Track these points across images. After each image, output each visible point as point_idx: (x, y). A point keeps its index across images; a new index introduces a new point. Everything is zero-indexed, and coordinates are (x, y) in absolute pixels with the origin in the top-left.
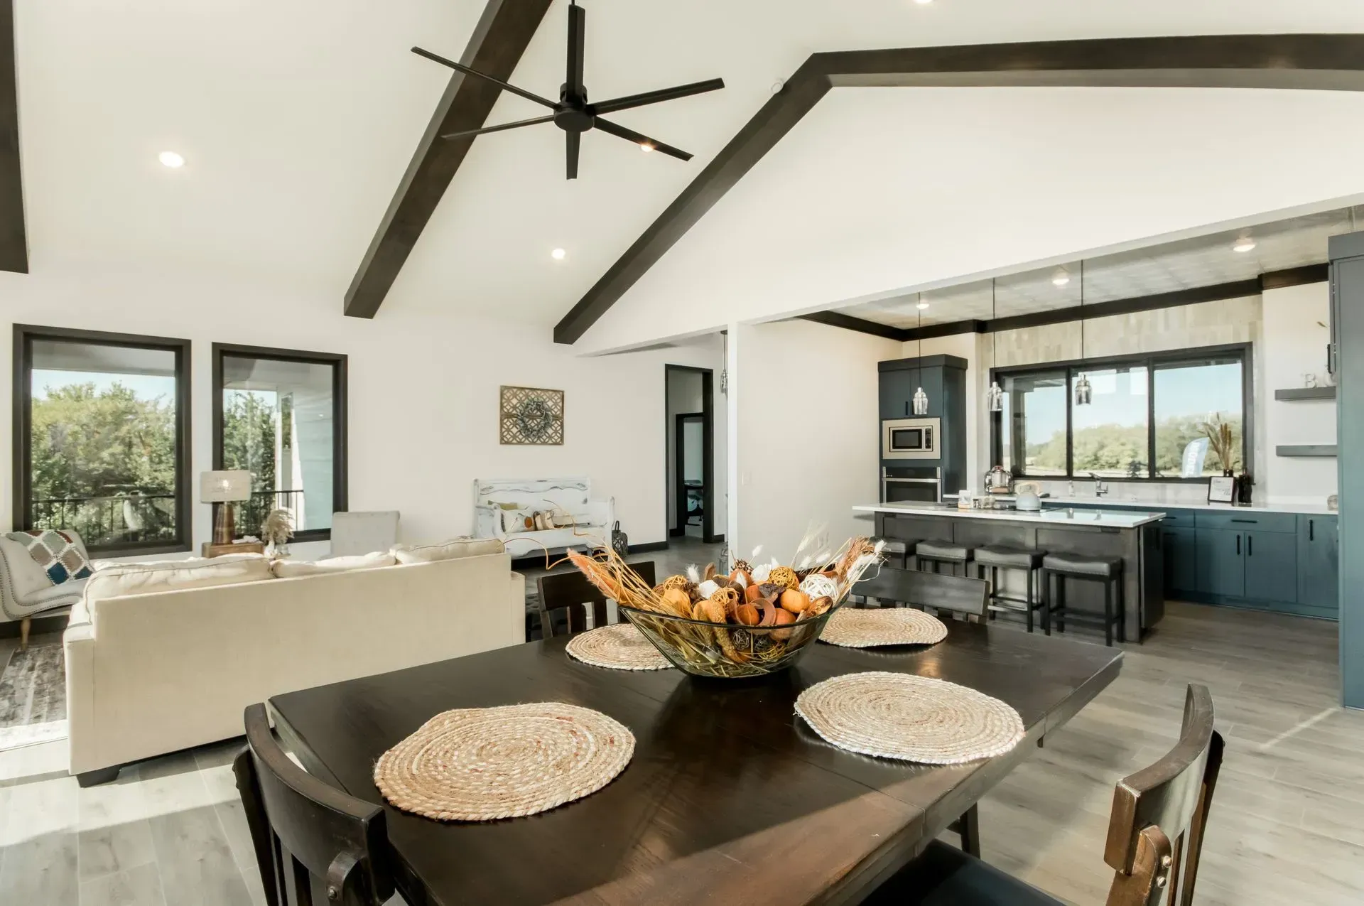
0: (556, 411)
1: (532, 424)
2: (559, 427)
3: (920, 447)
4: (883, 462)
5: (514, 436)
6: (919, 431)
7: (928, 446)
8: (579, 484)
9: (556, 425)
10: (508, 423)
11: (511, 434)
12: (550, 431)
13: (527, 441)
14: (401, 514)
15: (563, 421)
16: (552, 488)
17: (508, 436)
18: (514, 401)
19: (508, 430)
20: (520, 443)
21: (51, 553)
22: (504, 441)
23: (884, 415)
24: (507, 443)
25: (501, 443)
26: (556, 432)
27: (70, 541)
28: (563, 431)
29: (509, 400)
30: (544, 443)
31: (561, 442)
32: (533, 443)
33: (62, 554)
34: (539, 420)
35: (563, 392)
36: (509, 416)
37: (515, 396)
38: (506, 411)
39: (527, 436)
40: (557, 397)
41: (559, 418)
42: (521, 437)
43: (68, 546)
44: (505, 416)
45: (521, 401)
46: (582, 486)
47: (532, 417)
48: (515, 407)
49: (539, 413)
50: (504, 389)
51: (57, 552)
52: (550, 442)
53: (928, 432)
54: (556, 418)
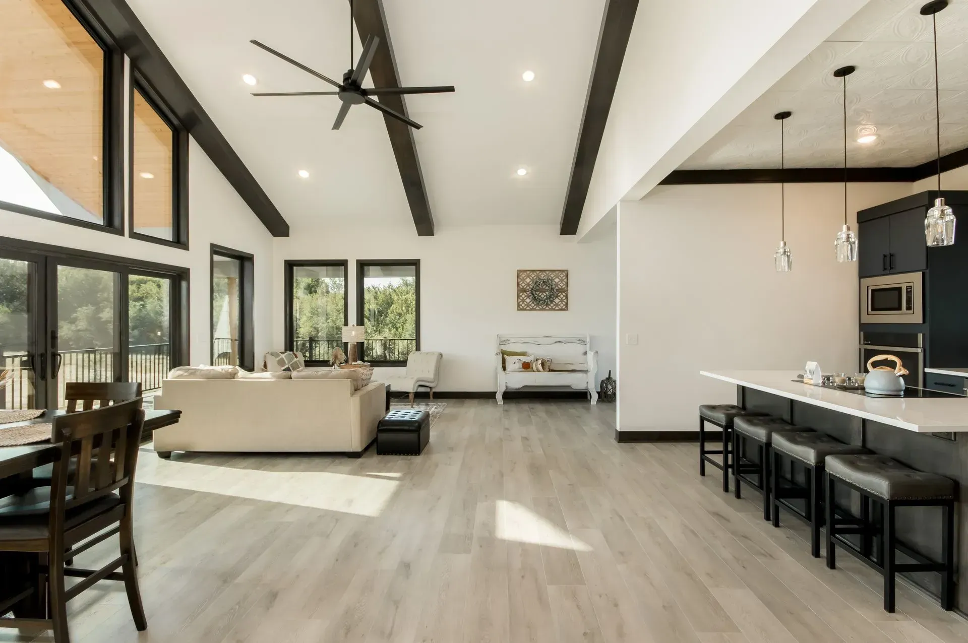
0: (562, 285)
1: (543, 296)
2: (565, 297)
3: (900, 308)
4: (862, 327)
5: (528, 305)
6: (899, 290)
7: (909, 308)
8: (579, 340)
9: (562, 296)
10: (523, 296)
11: (525, 303)
12: (557, 301)
13: (538, 308)
14: (443, 354)
15: (567, 293)
16: (556, 342)
17: (523, 305)
18: (528, 280)
19: (523, 301)
20: (532, 309)
21: (287, 362)
22: (519, 308)
23: (864, 272)
24: (521, 310)
25: (518, 310)
26: (562, 301)
27: (297, 357)
28: (567, 300)
29: (524, 280)
30: (552, 309)
31: (566, 308)
32: (543, 309)
33: (291, 363)
34: (547, 293)
35: (567, 271)
36: (524, 290)
37: (528, 276)
38: (521, 287)
39: (538, 305)
40: (562, 276)
41: (565, 290)
42: (533, 305)
43: (295, 359)
44: (520, 291)
45: (532, 280)
46: (583, 342)
47: (543, 291)
48: (528, 284)
49: (547, 288)
50: (519, 273)
51: (289, 362)
52: (557, 308)
53: (909, 291)
54: (561, 290)
